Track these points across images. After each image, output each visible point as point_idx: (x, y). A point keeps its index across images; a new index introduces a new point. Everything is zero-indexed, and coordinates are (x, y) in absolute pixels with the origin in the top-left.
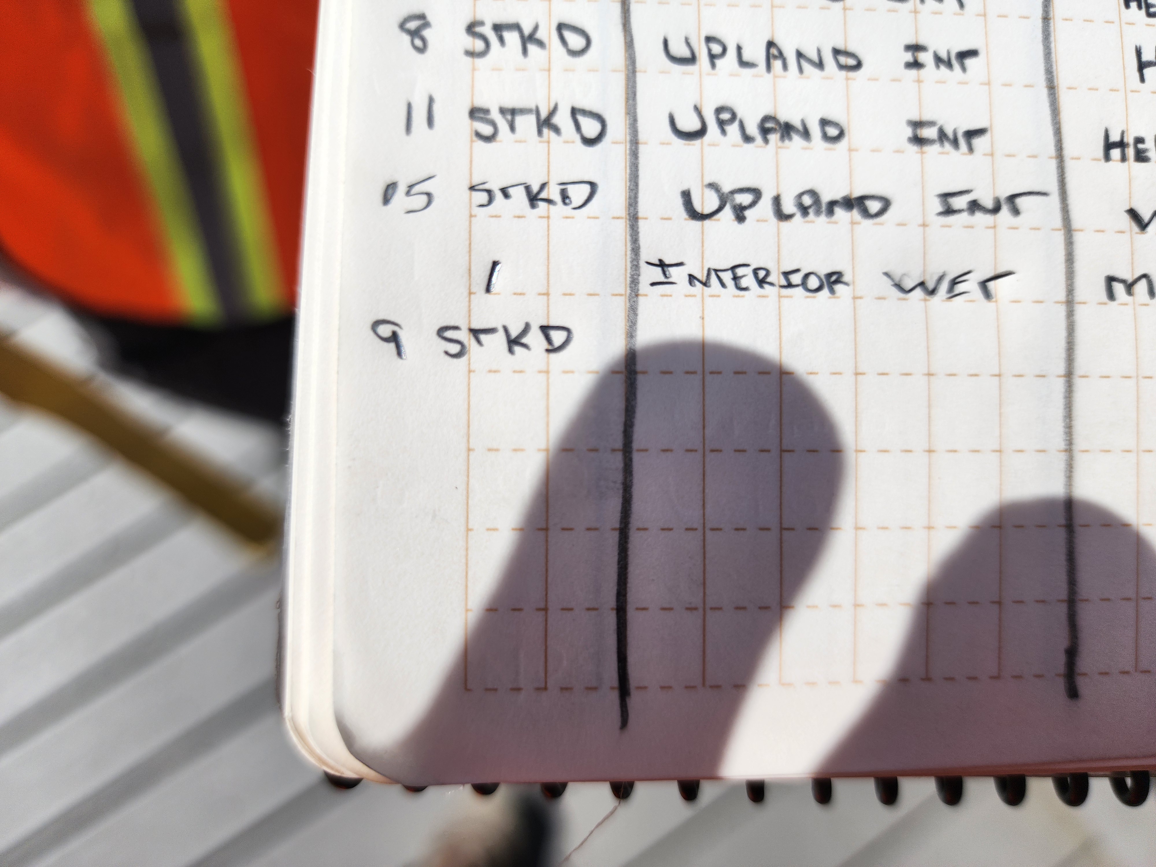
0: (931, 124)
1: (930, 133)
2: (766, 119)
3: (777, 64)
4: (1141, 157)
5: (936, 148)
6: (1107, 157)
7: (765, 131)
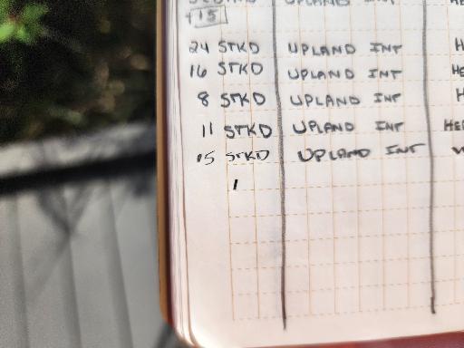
0: (384, 122)
1: (383, 125)
2: (327, 124)
3: (331, 103)
4: (457, 129)
5: (385, 130)
6: (446, 130)
7: (326, 129)
